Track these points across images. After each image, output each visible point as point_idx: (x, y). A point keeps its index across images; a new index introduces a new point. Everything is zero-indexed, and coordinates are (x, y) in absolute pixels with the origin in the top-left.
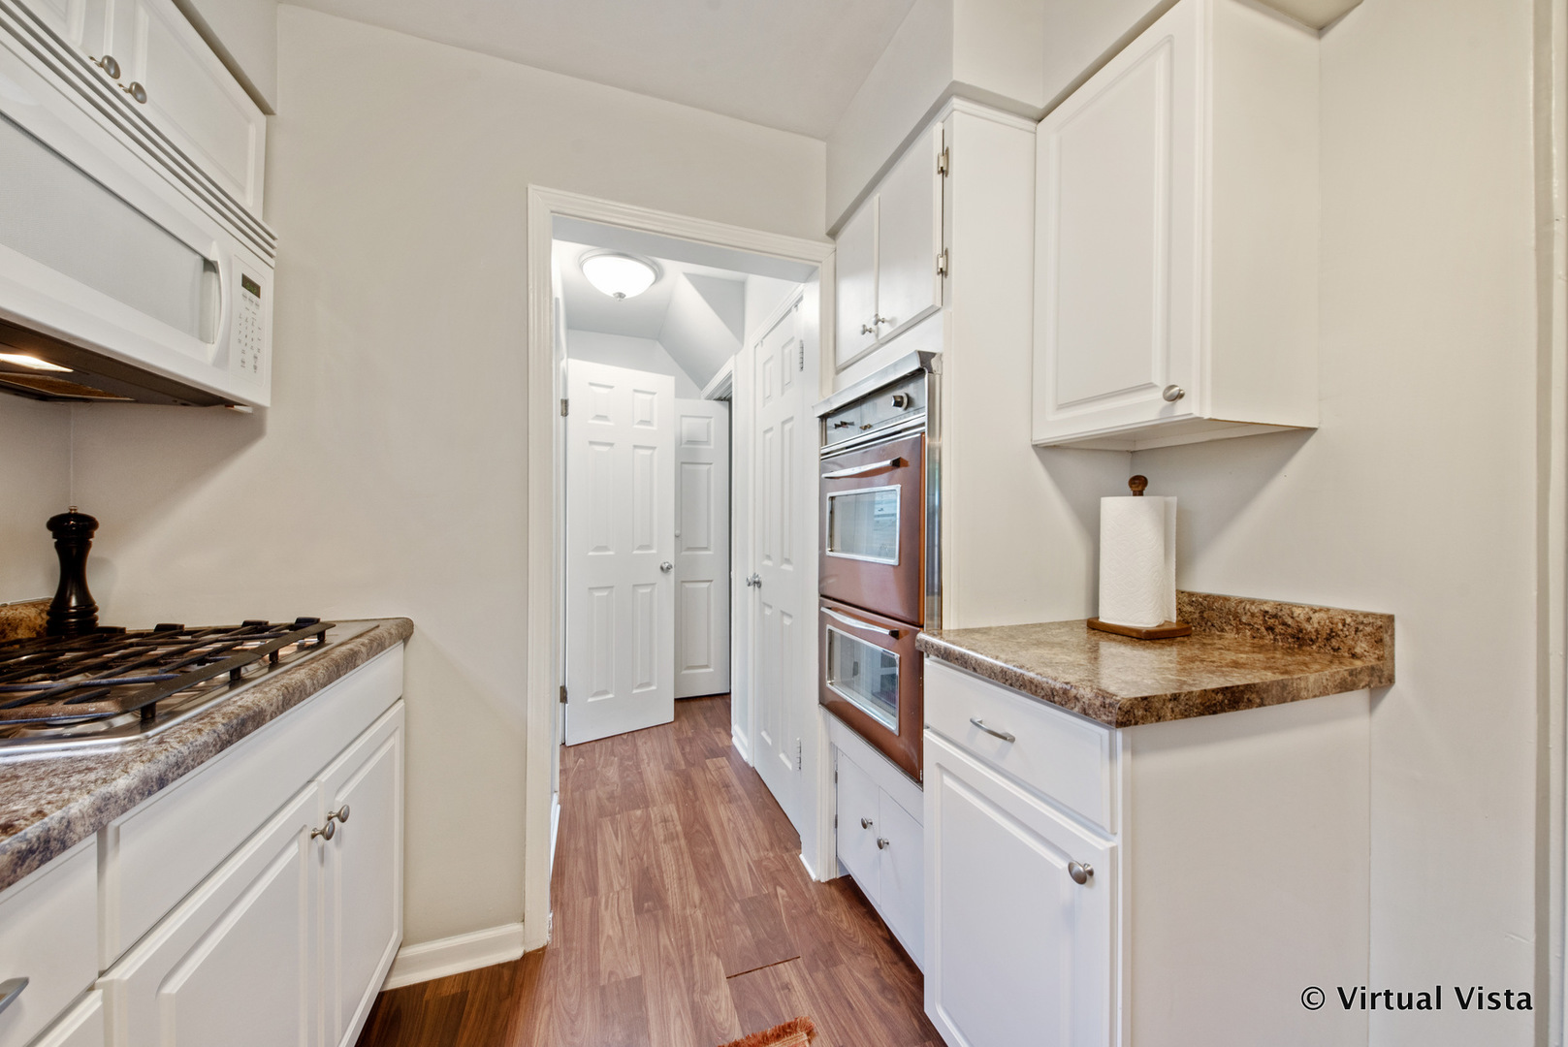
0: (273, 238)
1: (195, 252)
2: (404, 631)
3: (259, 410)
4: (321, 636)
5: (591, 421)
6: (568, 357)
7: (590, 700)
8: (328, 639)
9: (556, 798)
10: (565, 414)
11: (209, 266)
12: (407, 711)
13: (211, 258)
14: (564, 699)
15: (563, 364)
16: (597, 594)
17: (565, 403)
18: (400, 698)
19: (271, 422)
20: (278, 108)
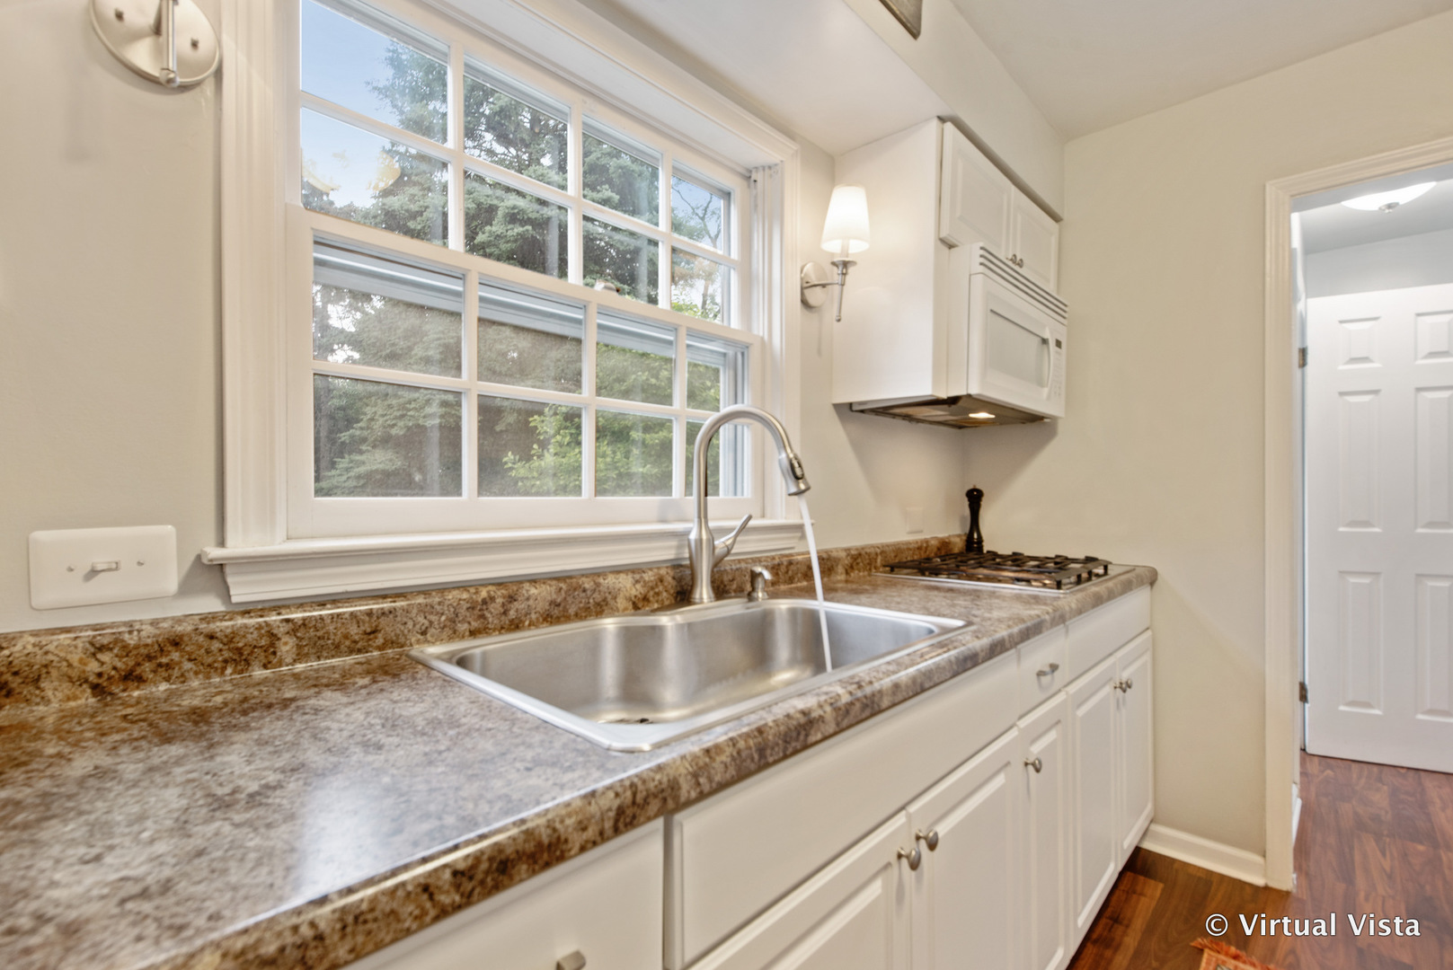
0: (1066, 306)
1: (1038, 336)
2: (1152, 579)
3: (1054, 419)
4: (1106, 568)
5: (1342, 367)
6: (1307, 297)
7: (1342, 708)
8: (1109, 572)
9: (1295, 790)
10: (1303, 363)
11: (1045, 341)
12: (1154, 640)
13: (1045, 337)
14: (1303, 697)
15: (1300, 306)
16: (1353, 580)
17: (1303, 352)
18: (1148, 629)
19: (1061, 427)
20: (1065, 215)
